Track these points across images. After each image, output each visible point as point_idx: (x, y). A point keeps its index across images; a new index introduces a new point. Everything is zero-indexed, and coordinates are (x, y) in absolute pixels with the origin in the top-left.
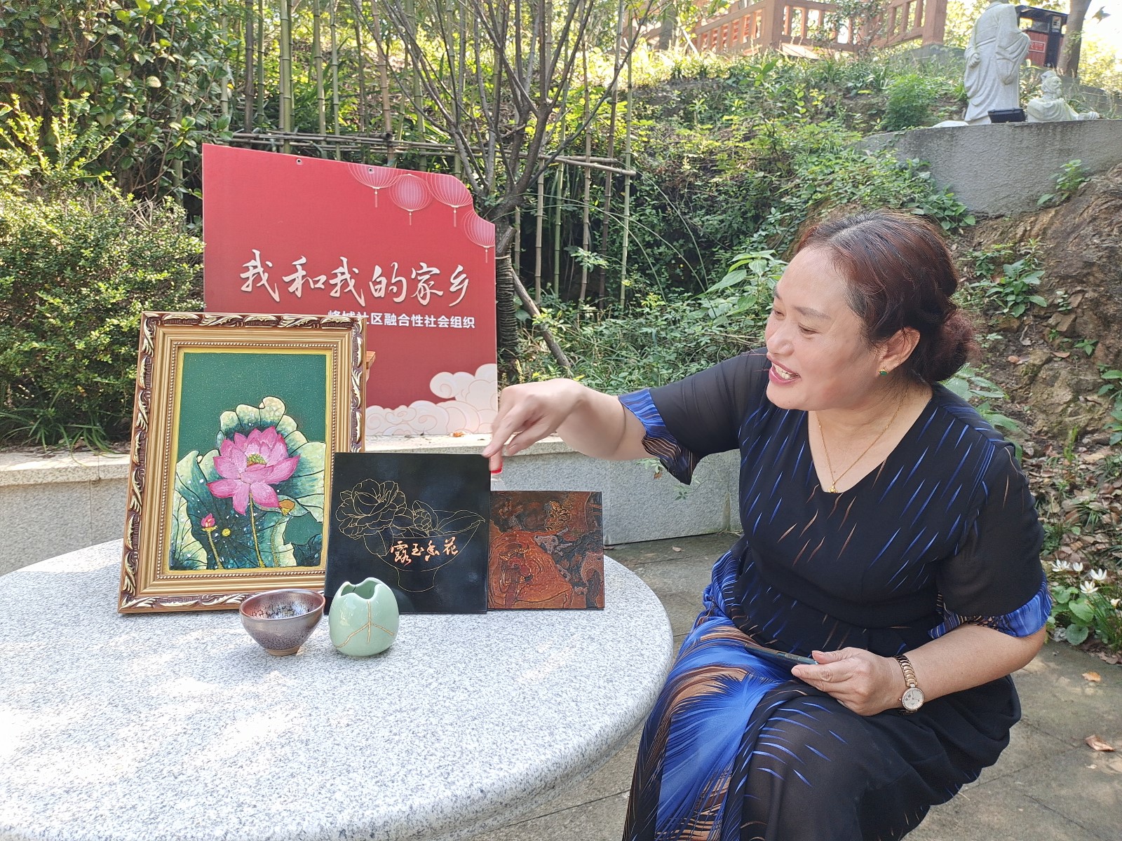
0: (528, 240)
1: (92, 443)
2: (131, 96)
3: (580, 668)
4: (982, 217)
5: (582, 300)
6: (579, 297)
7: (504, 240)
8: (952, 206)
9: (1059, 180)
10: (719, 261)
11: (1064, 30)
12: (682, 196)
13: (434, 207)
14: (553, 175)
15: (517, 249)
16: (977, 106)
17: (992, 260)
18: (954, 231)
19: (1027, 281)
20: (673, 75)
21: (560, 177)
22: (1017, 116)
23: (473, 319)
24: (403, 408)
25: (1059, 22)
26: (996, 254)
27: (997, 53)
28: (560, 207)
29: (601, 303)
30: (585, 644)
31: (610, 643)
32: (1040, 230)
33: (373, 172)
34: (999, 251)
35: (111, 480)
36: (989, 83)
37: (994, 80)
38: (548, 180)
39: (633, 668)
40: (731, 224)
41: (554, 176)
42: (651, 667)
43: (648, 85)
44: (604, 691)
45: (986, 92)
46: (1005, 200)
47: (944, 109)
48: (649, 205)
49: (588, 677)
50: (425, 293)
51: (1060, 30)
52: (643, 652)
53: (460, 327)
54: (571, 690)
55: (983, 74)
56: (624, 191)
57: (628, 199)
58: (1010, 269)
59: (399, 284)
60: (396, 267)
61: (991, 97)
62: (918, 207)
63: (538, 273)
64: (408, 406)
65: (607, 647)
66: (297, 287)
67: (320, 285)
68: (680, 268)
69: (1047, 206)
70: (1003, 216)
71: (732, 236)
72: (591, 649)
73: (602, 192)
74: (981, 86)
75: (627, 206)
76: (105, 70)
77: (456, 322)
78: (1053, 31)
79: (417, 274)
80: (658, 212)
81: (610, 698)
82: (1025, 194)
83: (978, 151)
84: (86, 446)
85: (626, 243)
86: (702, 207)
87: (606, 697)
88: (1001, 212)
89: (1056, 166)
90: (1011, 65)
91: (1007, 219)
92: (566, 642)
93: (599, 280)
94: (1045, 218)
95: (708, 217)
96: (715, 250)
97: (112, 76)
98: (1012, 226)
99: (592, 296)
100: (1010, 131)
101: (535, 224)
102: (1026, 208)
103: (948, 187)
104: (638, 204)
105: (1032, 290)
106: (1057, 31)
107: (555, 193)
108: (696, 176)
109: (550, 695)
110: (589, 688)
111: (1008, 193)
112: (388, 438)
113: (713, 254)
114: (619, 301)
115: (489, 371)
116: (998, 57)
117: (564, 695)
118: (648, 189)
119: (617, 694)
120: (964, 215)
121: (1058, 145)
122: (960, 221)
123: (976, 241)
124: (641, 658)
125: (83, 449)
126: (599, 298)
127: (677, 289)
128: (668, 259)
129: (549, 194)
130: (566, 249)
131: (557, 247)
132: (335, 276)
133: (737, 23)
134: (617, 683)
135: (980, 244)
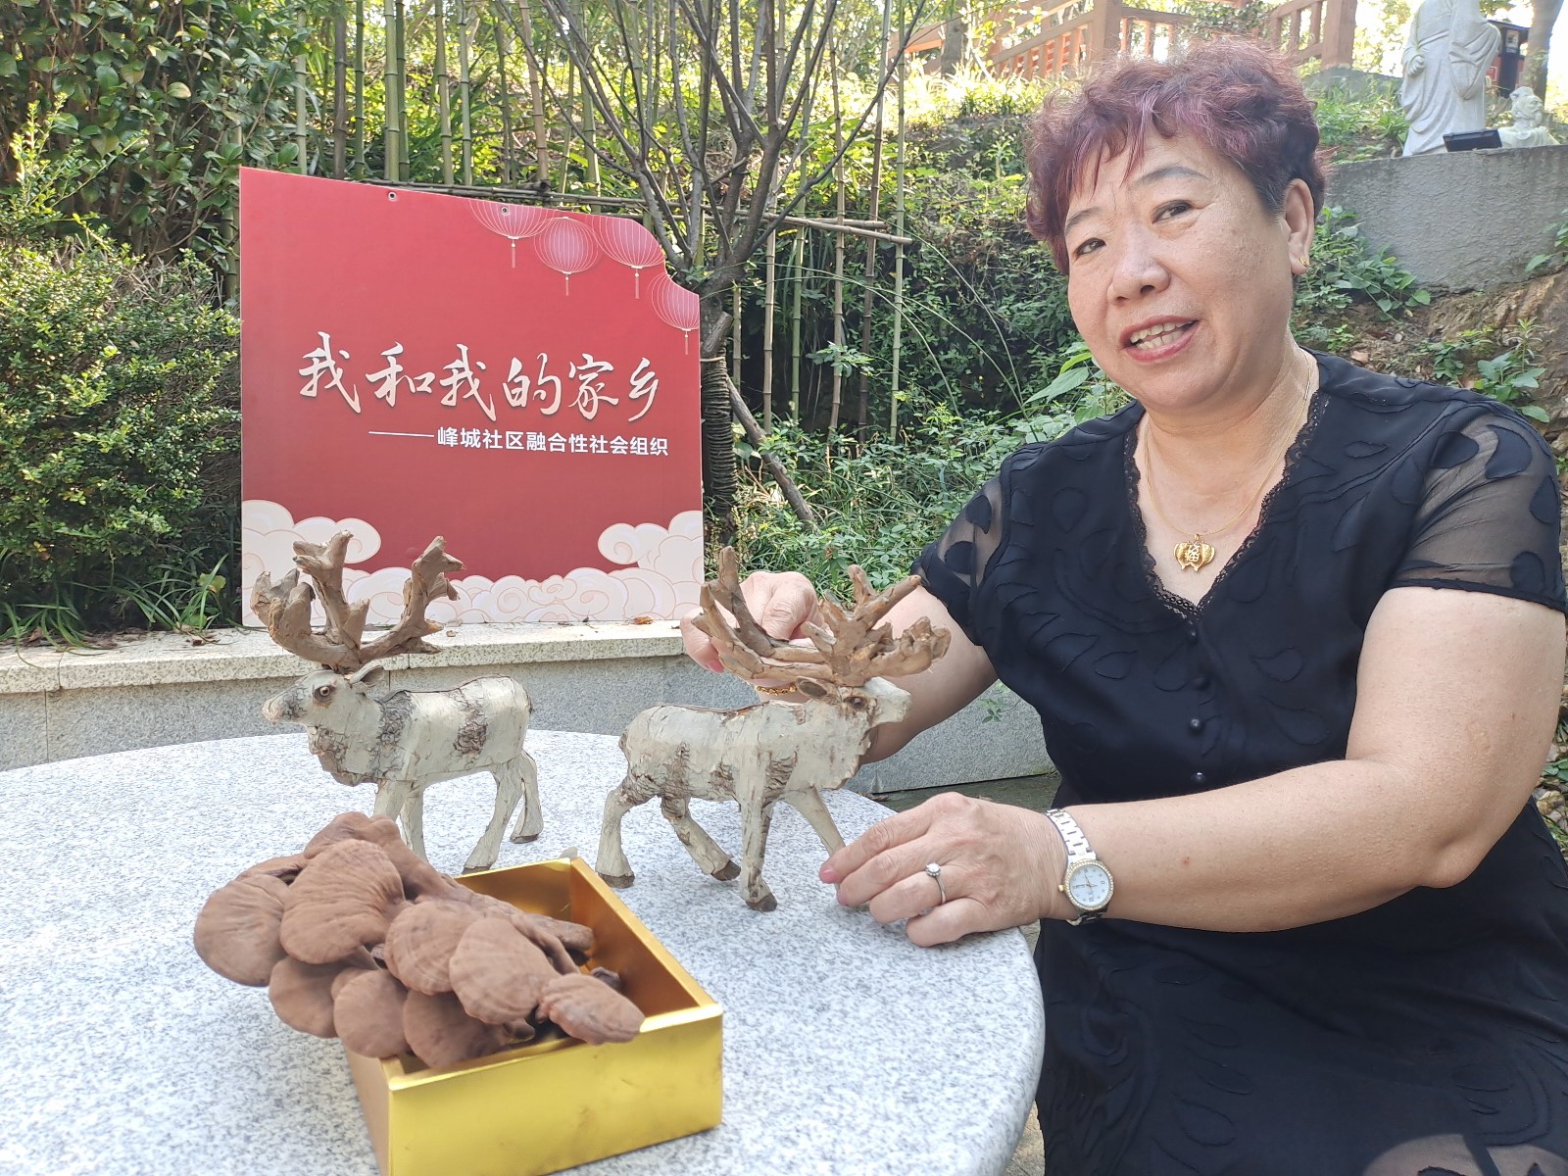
0: (753, 342)
1: (57, 634)
2: (144, 111)
3: (840, 1063)
4: (1440, 293)
5: (832, 427)
6: (829, 425)
7: (716, 332)
8: (1394, 276)
9: (1559, 233)
10: (1037, 369)
11: (1524, 49)
12: (980, 276)
13: (604, 269)
14: (789, 247)
15: (737, 355)
16: (1421, 133)
17: (1460, 355)
18: (1398, 313)
19: (1518, 383)
20: (964, 109)
21: (799, 249)
22: (1490, 140)
23: (665, 441)
24: (555, 579)
25: (1516, 39)
26: (1466, 346)
27: (1451, 53)
28: (799, 292)
29: (861, 434)
30: (850, 1002)
31: (906, 999)
32: (1531, 308)
33: (509, 213)
34: (1470, 341)
35: (81, 690)
36: (1439, 98)
37: (1448, 94)
38: (781, 256)
39: (962, 1063)
40: (1054, 313)
41: (790, 249)
42: (1004, 1060)
43: (925, 124)
44: (898, 1129)
45: (1436, 112)
46: (1475, 265)
47: (1363, 148)
48: (932, 289)
49: (857, 1089)
50: (590, 402)
51: (1518, 50)
52: (981, 1021)
53: (646, 453)
54: (822, 1126)
55: (1430, 86)
56: (894, 270)
57: (900, 281)
58: (1488, 367)
59: (549, 387)
60: (545, 360)
61: (1443, 119)
62: (1341, 278)
63: (768, 389)
64: (563, 577)
65: (900, 1008)
66: (388, 390)
67: (425, 387)
68: (978, 381)
69: (1541, 273)
70: (1472, 290)
71: (1056, 332)
72: (863, 1014)
73: (862, 271)
74: (1428, 104)
75: (899, 291)
76: (104, 70)
77: (639, 446)
78: (1508, 51)
79: (579, 372)
80: (944, 301)
81: (914, 1148)
82: (1505, 257)
83: (1431, 194)
84: (45, 639)
85: (897, 344)
86: (1010, 292)
87: (903, 1144)
88: (1470, 284)
89: (1554, 213)
90: (1473, 71)
91: (1479, 294)
92: (807, 996)
93: (859, 401)
94: (1539, 291)
95: (1020, 305)
96: (1031, 351)
97: (117, 80)
98: (1487, 304)
99: (849, 424)
100: (1481, 161)
101: (763, 320)
102: (1507, 278)
103: (1386, 247)
104: (915, 289)
105: (1524, 398)
106: (1514, 51)
107: (793, 274)
108: (1000, 247)
109: (768, 1141)
110: (864, 1120)
111: (1479, 256)
112: (532, 626)
113: (1030, 357)
114: (889, 431)
115: (691, 523)
116: (1453, 59)
117: (803, 1140)
118: (929, 266)
119: (931, 1138)
120: (1410, 290)
121: (1554, 181)
122: (1406, 299)
123: (1432, 327)
124: (975, 1036)
125: (42, 642)
126: (857, 426)
127: (975, 411)
128: (959, 370)
129: (783, 276)
130: (809, 356)
131: (796, 352)
132: (449, 373)
133: (1051, 46)
134: (928, 1106)
135: (1438, 332)
